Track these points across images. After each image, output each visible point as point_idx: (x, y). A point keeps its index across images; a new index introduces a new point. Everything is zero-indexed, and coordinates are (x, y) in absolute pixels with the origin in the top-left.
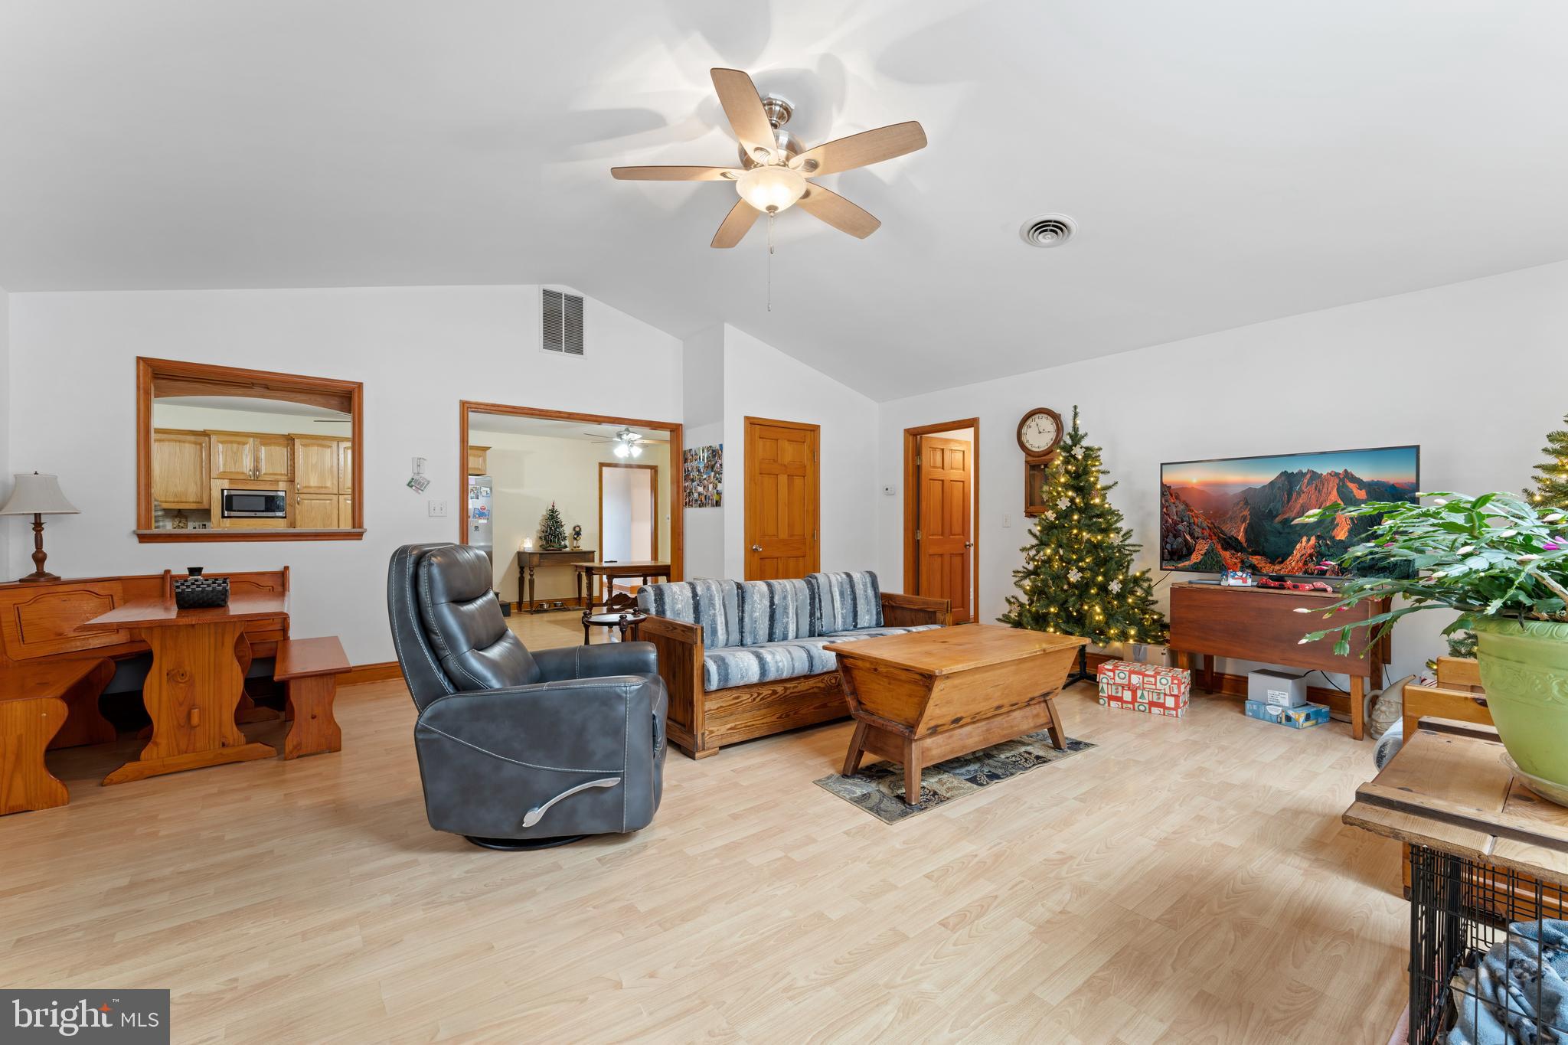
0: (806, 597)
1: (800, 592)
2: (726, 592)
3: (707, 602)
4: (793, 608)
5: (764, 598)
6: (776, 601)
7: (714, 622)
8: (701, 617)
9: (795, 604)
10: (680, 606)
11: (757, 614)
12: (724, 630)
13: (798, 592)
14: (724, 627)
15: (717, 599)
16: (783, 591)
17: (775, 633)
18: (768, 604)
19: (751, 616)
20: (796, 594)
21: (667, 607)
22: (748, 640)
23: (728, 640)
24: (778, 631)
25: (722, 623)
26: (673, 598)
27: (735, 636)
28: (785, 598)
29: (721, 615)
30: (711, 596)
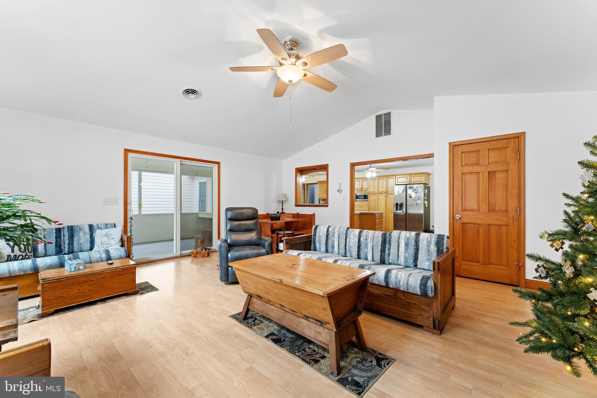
0: (379, 241)
1: (376, 238)
2: (340, 232)
3: (332, 234)
4: (371, 245)
5: (355, 237)
6: (362, 239)
7: (333, 243)
8: (329, 240)
9: (372, 244)
10: (321, 234)
11: (351, 244)
12: (338, 247)
13: (375, 238)
14: (337, 246)
15: (336, 234)
16: (366, 236)
17: (360, 255)
18: (357, 240)
19: (349, 244)
20: (373, 239)
21: (317, 234)
22: (348, 254)
23: (339, 252)
24: (362, 254)
25: (336, 244)
26: (320, 231)
27: (342, 251)
28: (366, 239)
29: (337, 241)
30: (334, 232)
